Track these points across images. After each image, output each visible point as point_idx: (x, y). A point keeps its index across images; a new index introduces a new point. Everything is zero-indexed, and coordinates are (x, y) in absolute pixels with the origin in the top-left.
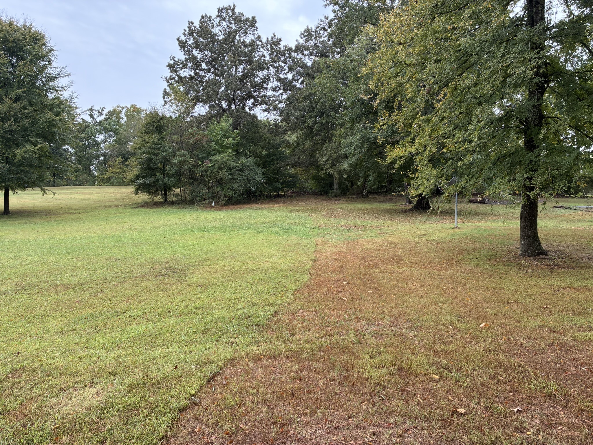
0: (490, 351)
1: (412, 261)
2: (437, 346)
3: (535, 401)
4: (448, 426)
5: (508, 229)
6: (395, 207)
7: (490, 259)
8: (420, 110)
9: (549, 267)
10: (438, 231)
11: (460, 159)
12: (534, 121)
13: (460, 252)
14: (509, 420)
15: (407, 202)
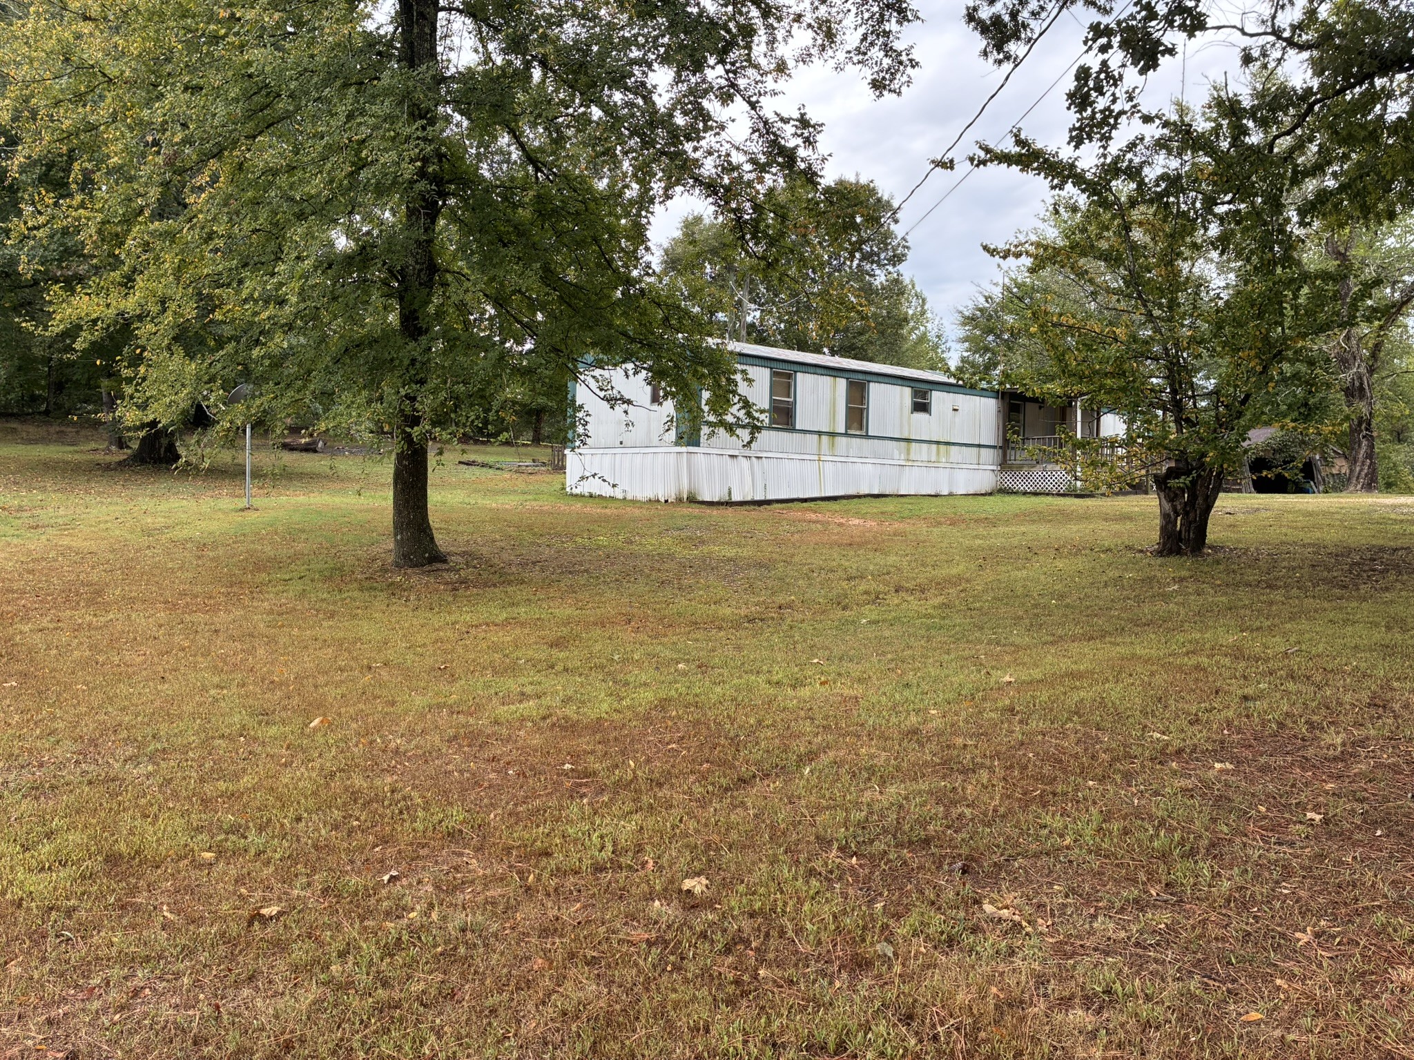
0: (332, 775)
1: (133, 594)
2: (208, 788)
3: (422, 852)
4: (240, 952)
5: (367, 511)
6: (76, 456)
7: (330, 578)
8: (148, 205)
9: (450, 587)
10: (201, 516)
11: (257, 342)
12: (419, 276)
13: (260, 565)
14: (373, 901)
15: (111, 444)
